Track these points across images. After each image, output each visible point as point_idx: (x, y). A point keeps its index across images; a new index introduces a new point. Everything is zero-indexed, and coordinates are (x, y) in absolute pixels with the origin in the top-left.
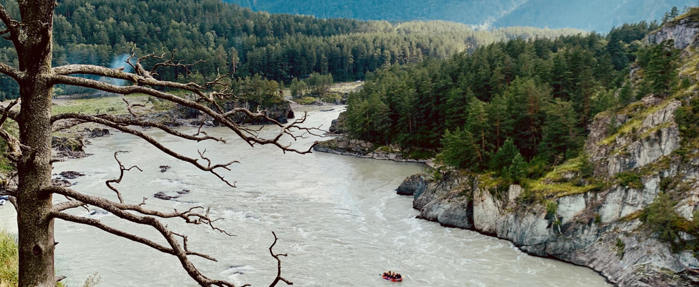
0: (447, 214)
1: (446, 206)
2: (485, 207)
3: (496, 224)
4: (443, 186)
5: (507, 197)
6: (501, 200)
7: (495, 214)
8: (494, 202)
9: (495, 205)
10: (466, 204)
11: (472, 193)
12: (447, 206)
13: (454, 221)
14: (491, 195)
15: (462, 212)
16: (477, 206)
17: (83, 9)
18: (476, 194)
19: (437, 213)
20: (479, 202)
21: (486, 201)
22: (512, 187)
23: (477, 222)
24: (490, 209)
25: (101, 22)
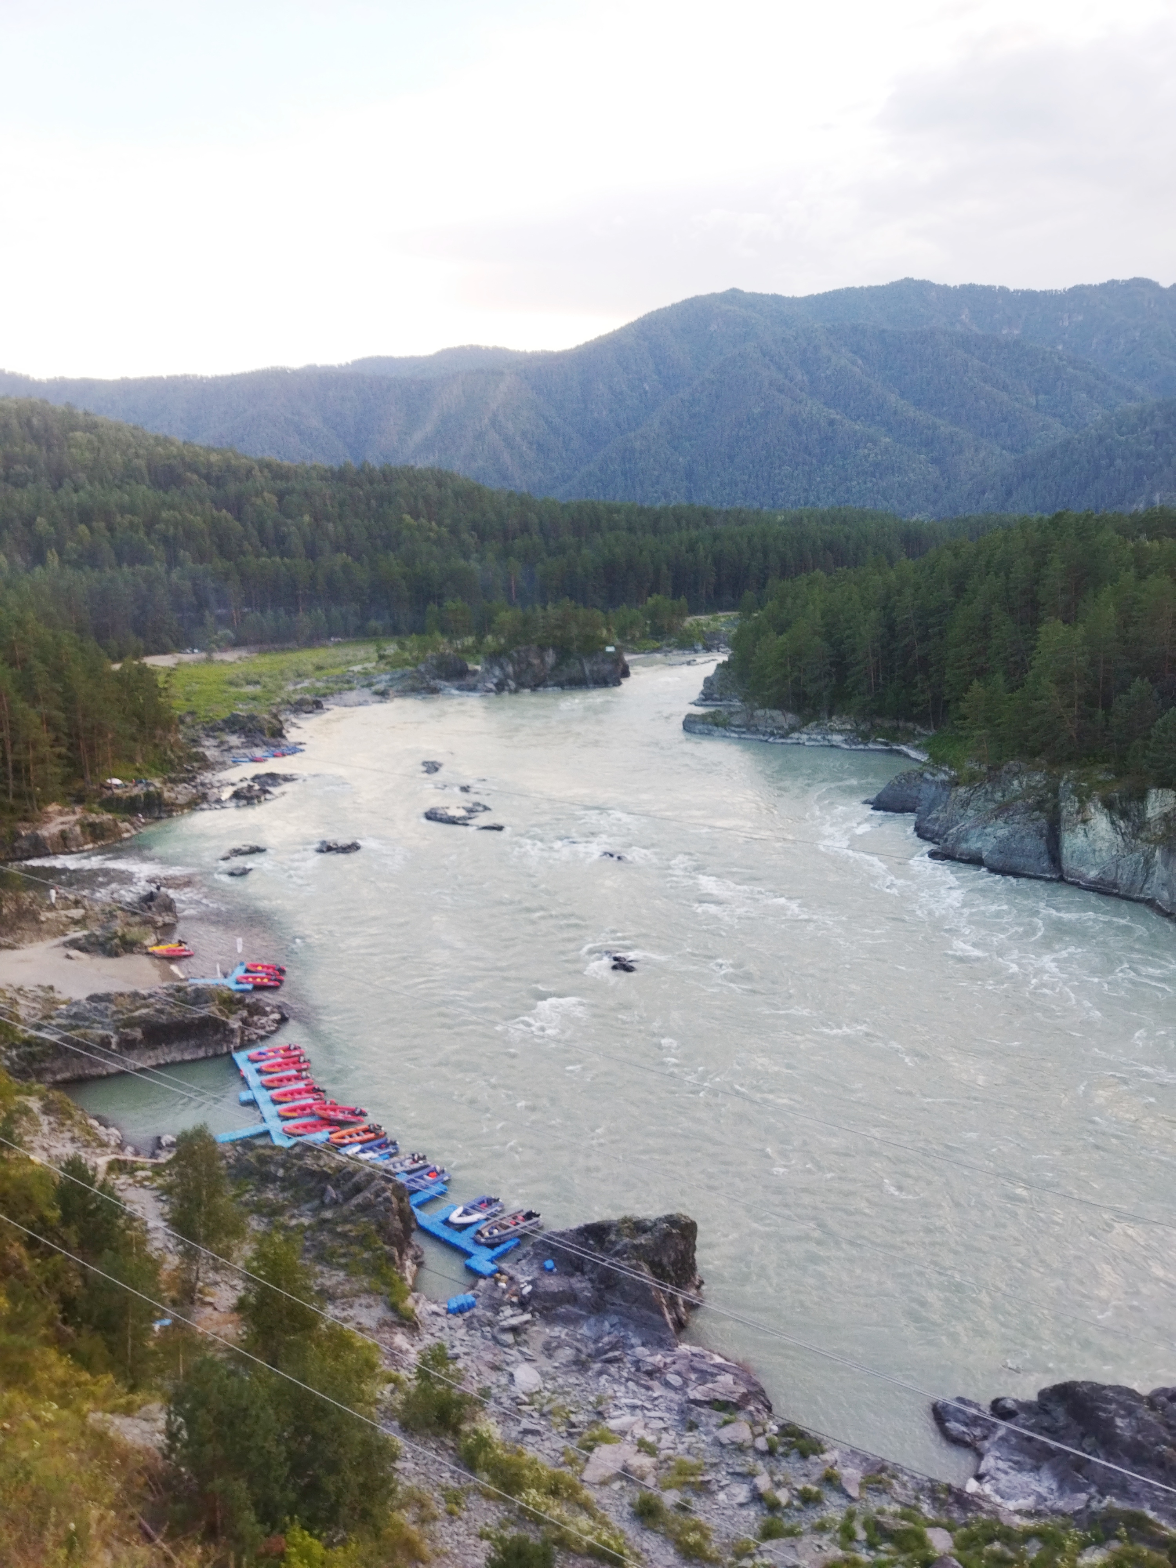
0: (1003, 847)
1: (1000, 830)
2: (1090, 835)
3: (1118, 866)
4: (986, 792)
5: (1142, 813)
6: (1129, 820)
7: (1115, 848)
8: (1113, 823)
9: (1115, 829)
10: (1046, 826)
11: (1056, 806)
12: (1003, 832)
13: (1018, 861)
14: (1106, 810)
15: (1034, 845)
16: (1073, 831)
17: (259, 501)
18: (1069, 806)
19: (979, 845)
20: (1075, 825)
21: (1092, 821)
22: (1153, 794)
23: (1069, 864)
24: (1103, 839)
25: (289, 521)
